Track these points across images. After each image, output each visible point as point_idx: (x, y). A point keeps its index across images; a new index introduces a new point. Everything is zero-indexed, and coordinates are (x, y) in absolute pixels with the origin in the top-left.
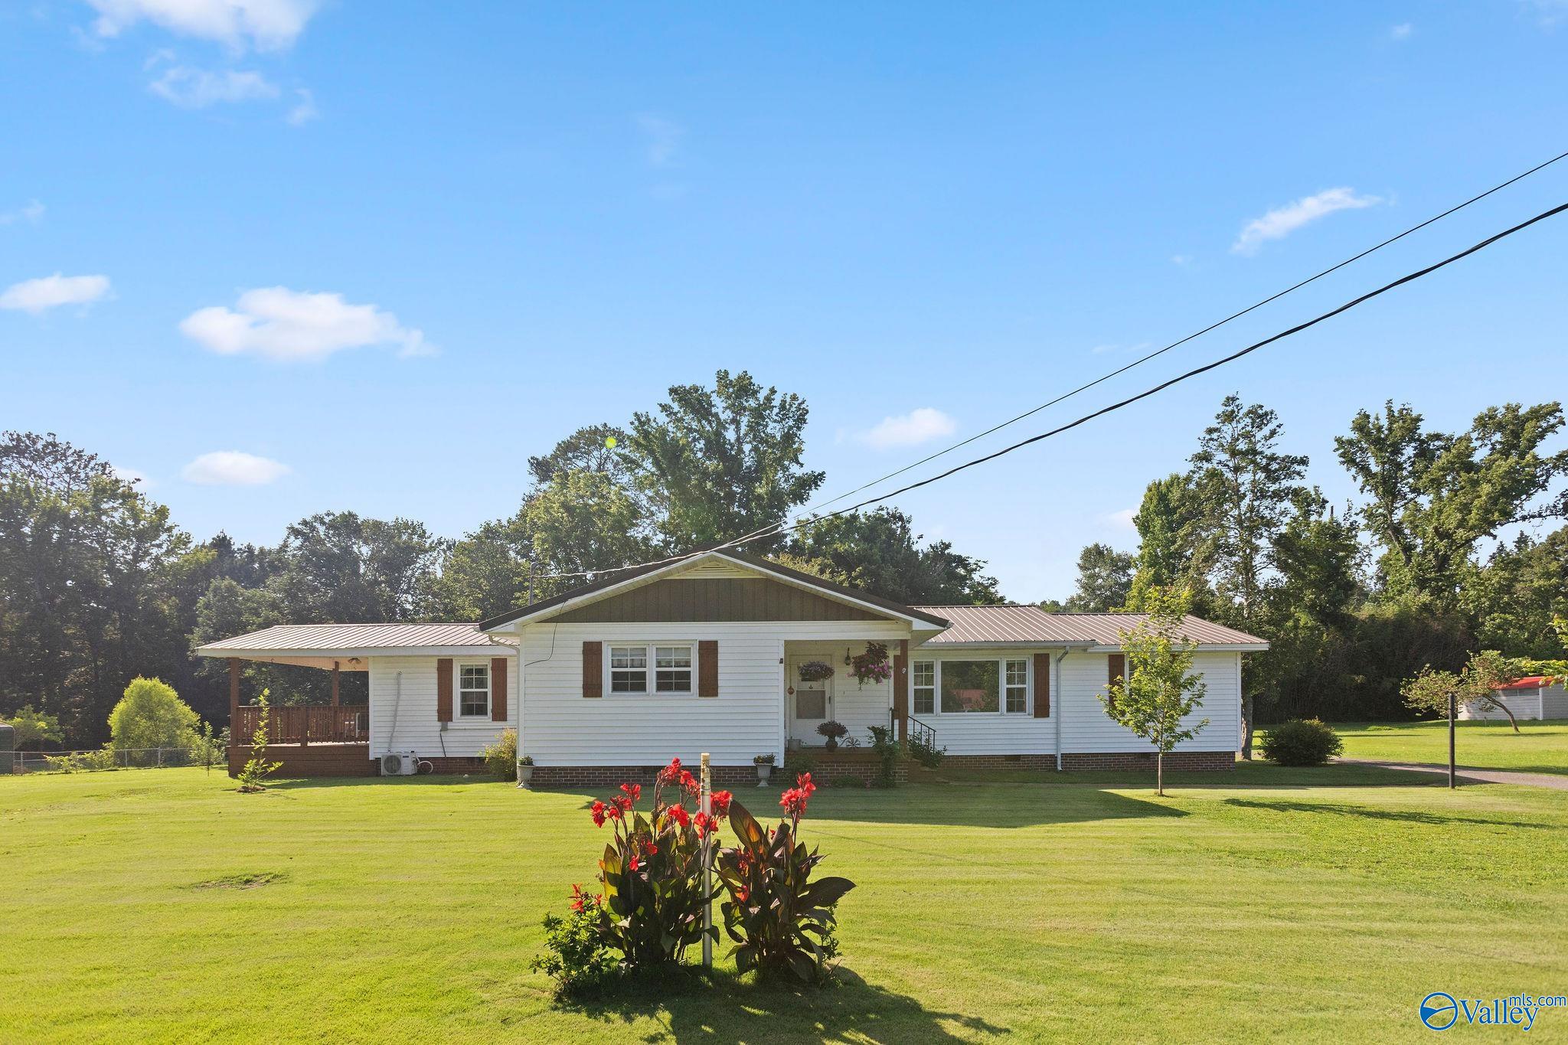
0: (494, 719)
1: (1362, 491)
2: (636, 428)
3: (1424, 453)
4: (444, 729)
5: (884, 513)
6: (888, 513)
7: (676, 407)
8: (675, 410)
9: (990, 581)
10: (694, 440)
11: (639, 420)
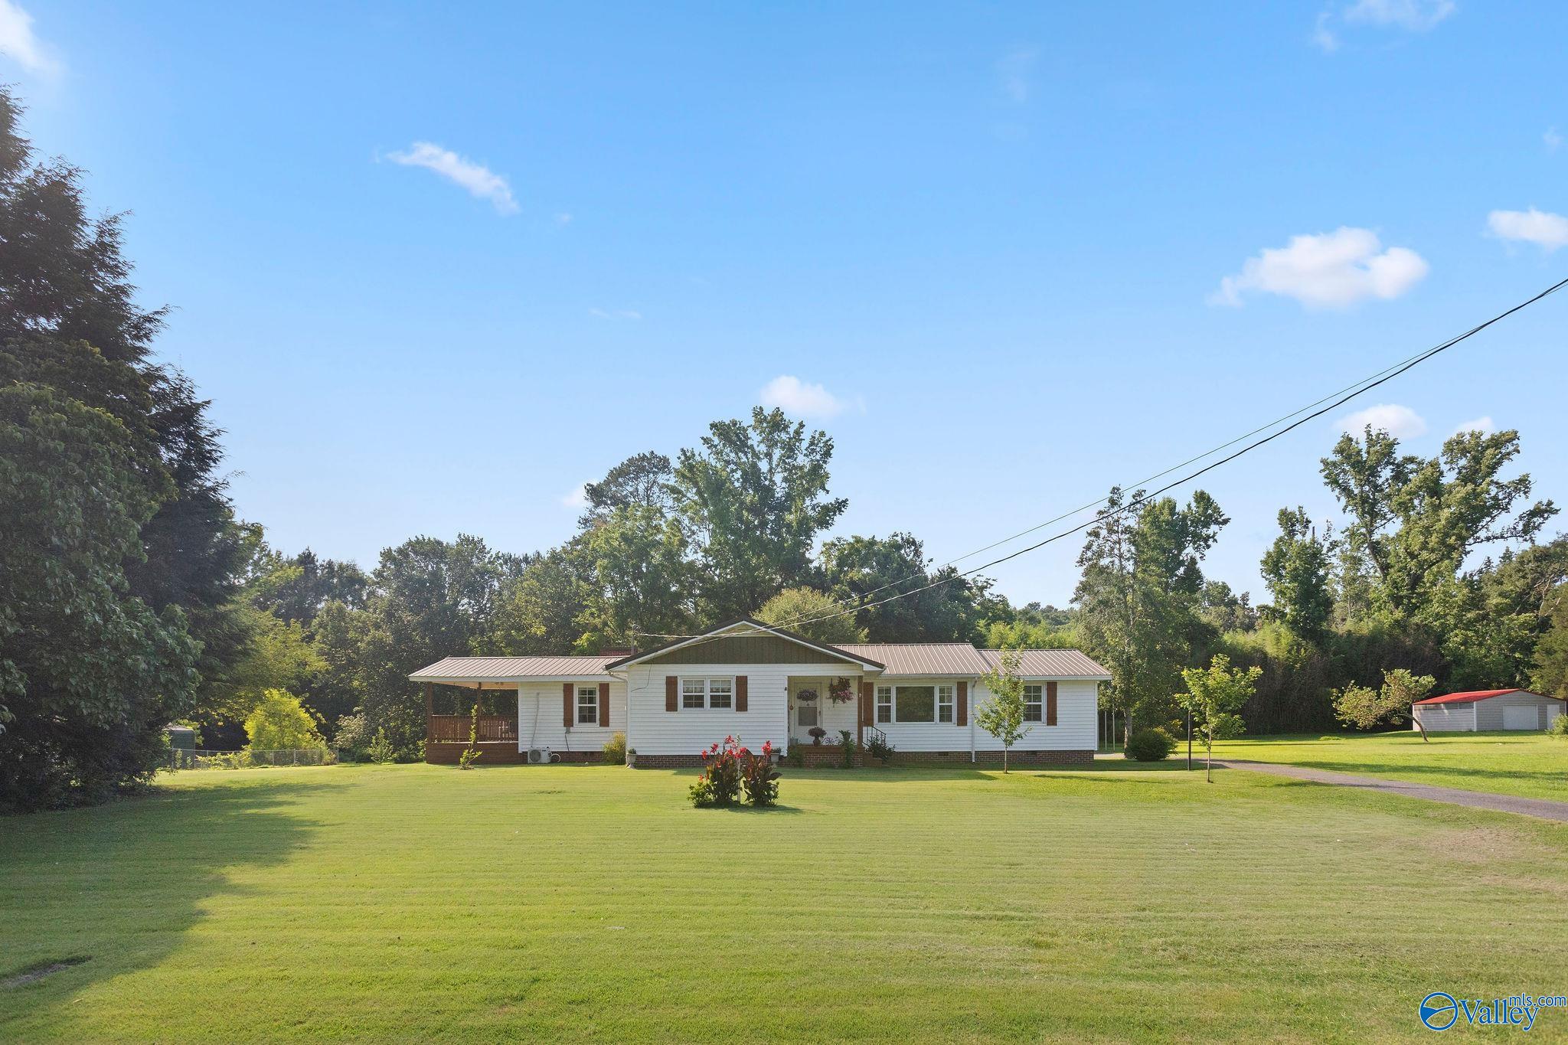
0: (602, 725)
1: (1344, 510)
2: (682, 462)
3: (1400, 476)
4: (568, 732)
5: (899, 539)
6: (902, 539)
7: (716, 440)
8: (716, 443)
9: (999, 598)
10: (733, 471)
11: (685, 454)
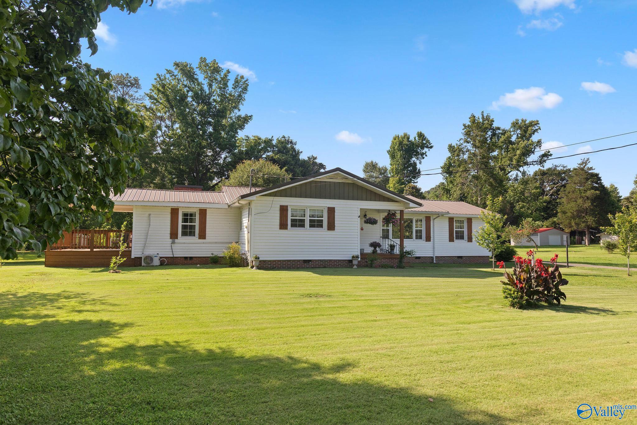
0: (200, 238)
2: (158, 82)
4: (173, 243)
6: (285, 140)
7: (176, 72)
11: (160, 78)
